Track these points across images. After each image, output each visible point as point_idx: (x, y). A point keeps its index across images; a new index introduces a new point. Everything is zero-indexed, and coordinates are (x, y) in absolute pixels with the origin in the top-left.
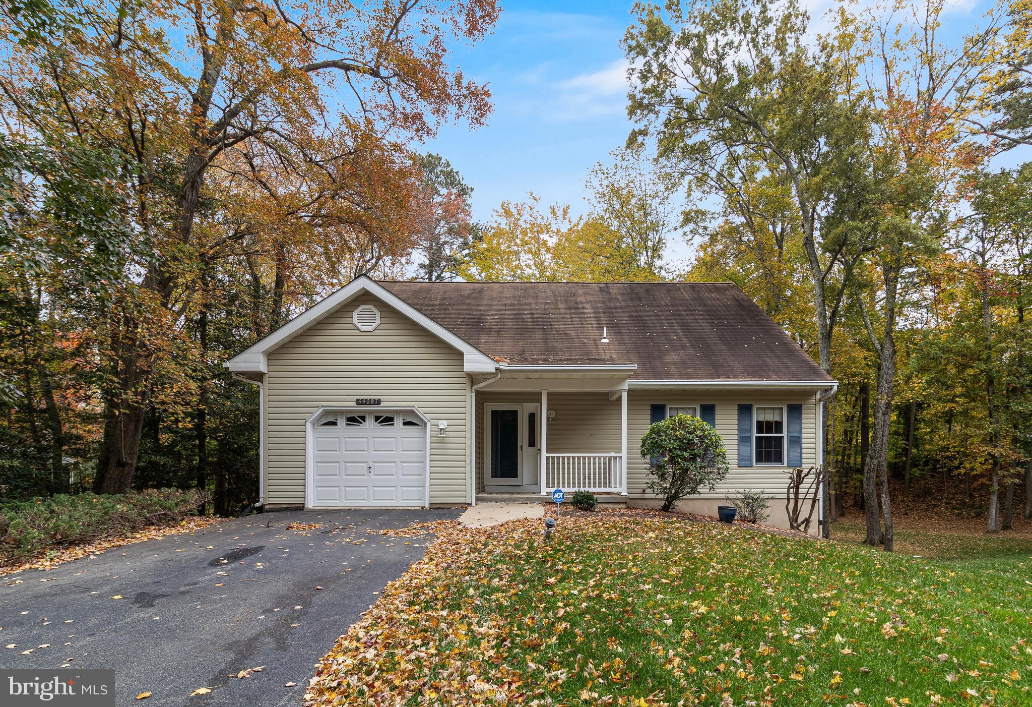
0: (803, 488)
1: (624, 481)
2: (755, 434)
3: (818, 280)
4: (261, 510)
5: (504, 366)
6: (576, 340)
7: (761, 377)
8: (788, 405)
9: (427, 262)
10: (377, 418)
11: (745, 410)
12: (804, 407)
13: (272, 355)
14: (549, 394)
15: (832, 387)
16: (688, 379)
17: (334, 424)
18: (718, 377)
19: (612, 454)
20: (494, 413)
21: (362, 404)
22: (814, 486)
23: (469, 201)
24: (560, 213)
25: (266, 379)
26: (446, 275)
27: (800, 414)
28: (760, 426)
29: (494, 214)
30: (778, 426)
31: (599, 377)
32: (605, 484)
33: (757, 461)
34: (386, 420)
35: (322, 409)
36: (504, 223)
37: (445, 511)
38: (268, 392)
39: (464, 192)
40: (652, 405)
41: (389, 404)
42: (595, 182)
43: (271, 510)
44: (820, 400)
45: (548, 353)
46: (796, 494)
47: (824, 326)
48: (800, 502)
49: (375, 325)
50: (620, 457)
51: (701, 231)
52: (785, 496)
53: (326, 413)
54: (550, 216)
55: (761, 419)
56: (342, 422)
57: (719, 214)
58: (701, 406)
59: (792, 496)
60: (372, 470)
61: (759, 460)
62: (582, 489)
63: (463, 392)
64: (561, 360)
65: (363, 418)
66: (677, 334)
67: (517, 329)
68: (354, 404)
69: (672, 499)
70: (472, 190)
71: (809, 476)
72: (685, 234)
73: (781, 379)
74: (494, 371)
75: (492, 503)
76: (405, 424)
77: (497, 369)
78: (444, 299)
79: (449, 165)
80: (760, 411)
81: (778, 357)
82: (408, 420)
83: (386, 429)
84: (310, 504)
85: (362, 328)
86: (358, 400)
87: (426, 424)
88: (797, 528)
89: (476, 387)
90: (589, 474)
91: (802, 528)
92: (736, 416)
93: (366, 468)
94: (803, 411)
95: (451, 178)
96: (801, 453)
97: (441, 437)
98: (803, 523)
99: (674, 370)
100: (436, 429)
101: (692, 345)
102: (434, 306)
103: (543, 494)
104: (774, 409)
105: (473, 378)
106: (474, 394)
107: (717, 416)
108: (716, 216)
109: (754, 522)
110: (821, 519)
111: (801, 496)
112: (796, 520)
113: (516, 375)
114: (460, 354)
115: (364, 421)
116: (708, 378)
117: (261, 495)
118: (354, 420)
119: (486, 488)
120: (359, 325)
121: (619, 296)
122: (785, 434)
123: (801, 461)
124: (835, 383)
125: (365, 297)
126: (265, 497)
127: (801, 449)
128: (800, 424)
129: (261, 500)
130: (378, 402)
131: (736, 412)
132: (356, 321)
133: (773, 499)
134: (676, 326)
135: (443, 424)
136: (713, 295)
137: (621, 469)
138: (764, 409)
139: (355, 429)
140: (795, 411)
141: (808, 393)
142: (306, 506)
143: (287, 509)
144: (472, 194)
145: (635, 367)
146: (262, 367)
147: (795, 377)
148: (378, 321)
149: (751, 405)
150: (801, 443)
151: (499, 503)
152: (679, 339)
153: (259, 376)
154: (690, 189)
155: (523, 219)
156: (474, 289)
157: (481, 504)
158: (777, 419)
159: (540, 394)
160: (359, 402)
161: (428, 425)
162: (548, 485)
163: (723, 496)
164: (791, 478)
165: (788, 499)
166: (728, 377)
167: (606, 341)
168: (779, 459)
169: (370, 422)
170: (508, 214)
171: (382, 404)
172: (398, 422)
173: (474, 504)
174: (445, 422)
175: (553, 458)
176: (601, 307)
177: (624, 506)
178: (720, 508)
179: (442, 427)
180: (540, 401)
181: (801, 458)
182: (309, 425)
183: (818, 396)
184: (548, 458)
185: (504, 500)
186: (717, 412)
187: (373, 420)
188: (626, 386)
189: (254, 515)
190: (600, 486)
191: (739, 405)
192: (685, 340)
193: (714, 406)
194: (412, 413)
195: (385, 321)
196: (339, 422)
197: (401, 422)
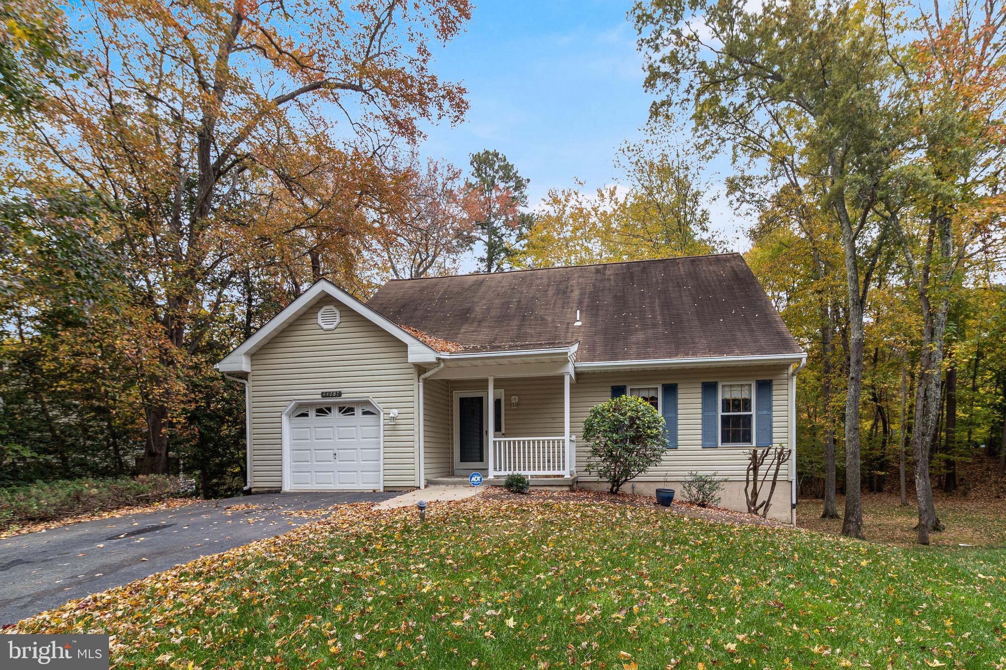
0: (762, 471)
1: (569, 464)
2: (720, 413)
3: (849, 240)
4: (249, 492)
5: (445, 356)
6: (550, 325)
7: (722, 353)
8: (757, 382)
9: (486, 256)
10: (340, 409)
11: (709, 389)
12: (774, 382)
13: (255, 355)
14: (496, 380)
15: (801, 359)
16: (644, 358)
17: (306, 415)
18: (676, 355)
20: (462, 400)
22: (774, 467)
23: (525, 193)
24: (607, 195)
25: (250, 378)
27: (770, 390)
28: (727, 405)
29: (543, 203)
30: (747, 403)
32: (559, 467)
33: (723, 441)
34: (347, 410)
35: (294, 403)
36: (552, 211)
38: (252, 389)
39: (519, 185)
40: (612, 387)
41: (347, 397)
42: (624, 161)
43: (257, 493)
44: (793, 375)
45: (520, 340)
46: (756, 475)
48: (759, 484)
49: (335, 323)
52: (744, 478)
53: (298, 406)
54: (598, 198)
55: (728, 396)
56: (312, 413)
57: (766, 177)
58: (664, 386)
59: (751, 478)
60: (337, 456)
61: (725, 440)
63: (411, 382)
64: (517, 346)
65: (329, 410)
66: (653, 312)
67: (499, 317)
68: (319, 397)
69: (616, 482)
70: (529, 180)
71: (769, 457)
72: (731, 203)
73: (743, 353)
74: (434, 360)
75: (443, 486)
76: (364, 413)
77: (438, 359)
78: (445, 292)
79: (505, 160)
80: (726, 389)
81: (751, 331)
82: (367, 410)
83: (349, 419)
84: (287, 487)
85: (325, 327)
86: (322, 393)
87: (379, 412)
88: (755, 512)
89: (423, 376)
90: (549, 457)
91: (761, 511)
92: (700, 395)
93: (332, 454)
94: (774, 388)
95: (507, 172)
96: (771, 432)
97: (393, 425)
98: (761, 506)
99: (634, 349)
100: (387, 417)
101: (664, 323)
103: (491, 477)
104: (742, 386)
105: (421, 368)
106: (421, 384)
107: (679, 396)
108: (763, 180)
109: (703, 505)
110: (794, 502)
111: (760, 478)
112: (754, 504)
113: (461, 363)
114: (406, 346)
115: (330, 412)
116: (664, 357)
117: (248, 480)
118: (322, 411)
119: (456, 472)
120: (322, 325)
121: (612, 277)
122: (753, 412)
124: (805, 355)
125: (325, 300)
126: (253, 481)
127: (771, 427)
129: (248, 484)
130: (339, 394)
131: (700, 390)
132: (320, 321)
133: (726, 481)
134: (656, 304)
135: (394, 413)
136: (711, 268)
137: (570, 451)
138: (731, 386)
139: (323, 419)
140: (765, 387)
141: (780, 367)
142: (283, 489)
143: (269, 492)
144: (529, 185)
145: (568, 349)
146: (244, 365)
148: (338, 320)
149: (716, 383)
150: (771, 422)
152: (654, 318)
153: (244, 375)
154: (735, 156)
155: (570, 204)
156: (477, 281)
157: (432, 487)
158: (745, 395)
159: (487, 381)
160: (325, 395)
161: (382, 414)
162: (495, 469)
163: (662, 479)
164: (750, 459)
165: (748, 481)
166: (687, 354)
167: (579, 323)
168: (747, 439)
169: (335, 412)
170: (556, 201)
171: (343, 396)
172: (358, 412)
173: (422, 487)
174: (396, 411)
175: (500, 442)
176: (589, 288)
177: (567, 489)
178: (658, 491)
179: (392, 415)
180: (486, 387)
182: (284, 417)
183: (791, 370)
184: (495, 442)
185: (455, 484)
186: (679, 391)
187: (337, 410)
188: (568, 369)
189: (241, 498)
190: (539, 470)
191: (703, 383)
192: (659, 317)
193: (676, 385)
194: (368, 403)
195: (344, 319)
196: (309, 413)
197: (360, 412)
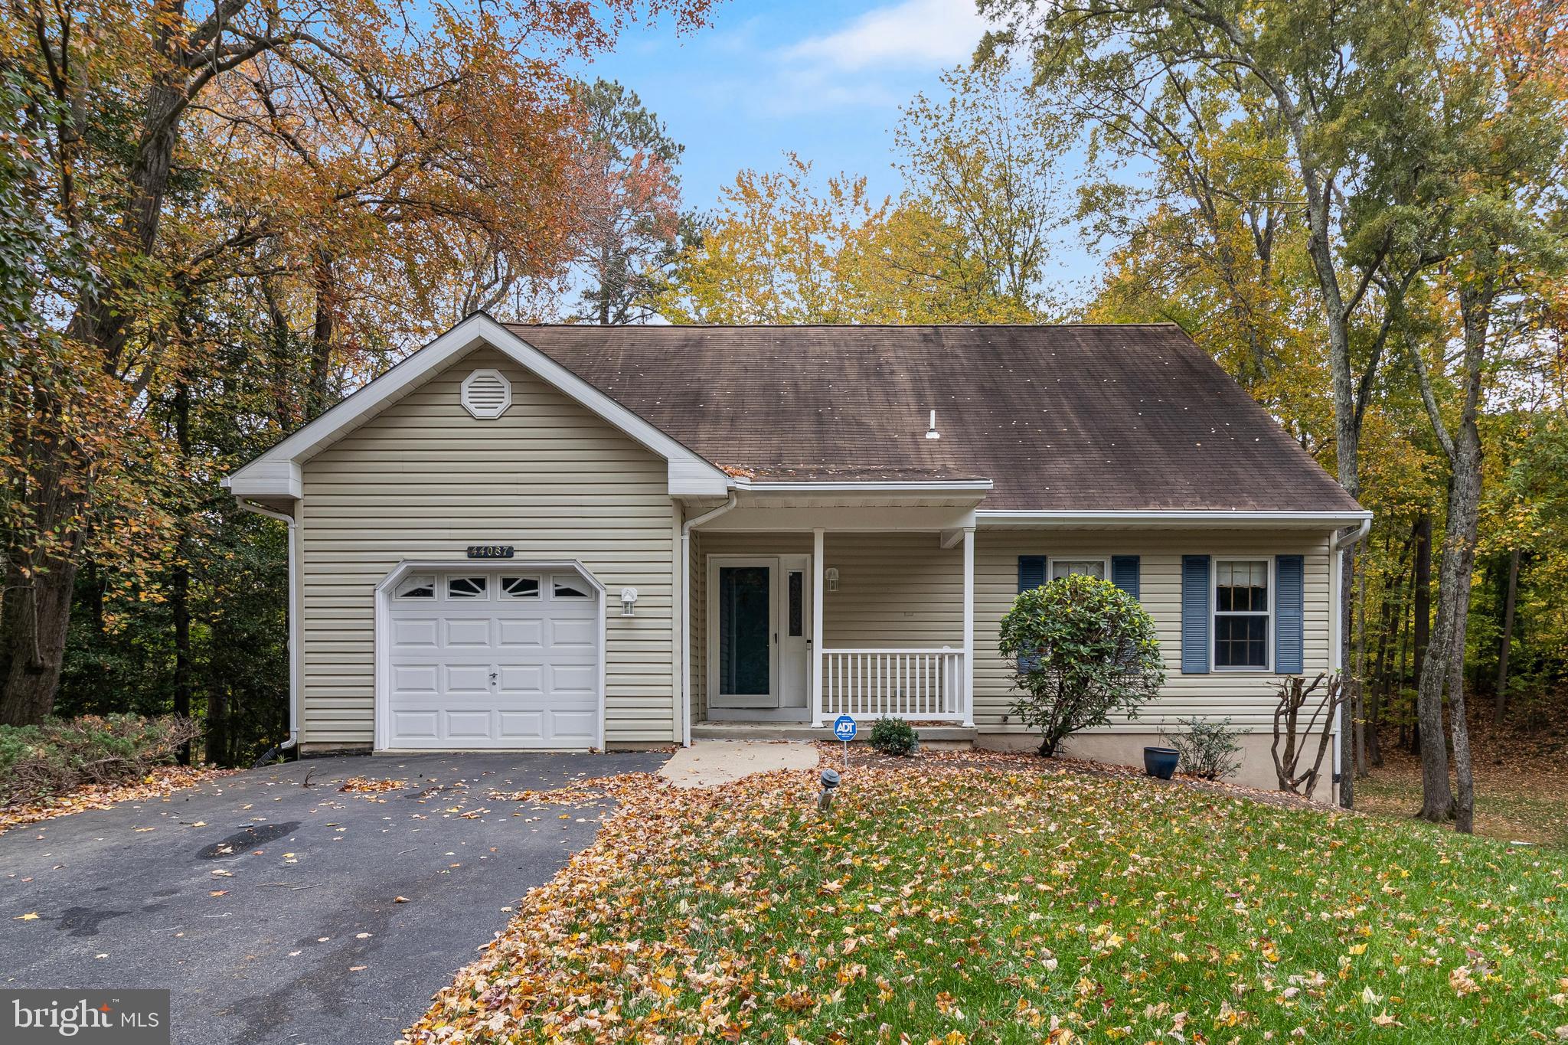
0: (1304, 715)
1: (969, 700)
2: (1214, 612)
3: (1337, 318)
4: (292, 754)
5: (743, 484)
6: (879, 435)
7: (1227, 505)
8: (1278, 557)
9: (598, 287)
10: (506, 583)
11: (1195, 567)
12: (1307, 560)
13: (310, 464)
14: (828, 537)
15: (1361, 521)
16: (1089, 507)
17: (427, 593)
18: (1146, 504)
19: (946, 650)
20: (726, 573)
21: (479, 556)
22: (1325, 709)
23: (676, 171)
24: (848, 193)
25: (300, 510)
26: (634, 311)
27: (1300, 574)
28: (1225, 597)
29: (724, 195)
30: (1258, 596)
31: (920, 504)
32: (932, 705)
33: (1217, 663)
34: (524, 585)
35: (404, 566)
36: (740, 211)
37: (633, 756)
38: (304, 534)
39: (665, 153)
40: (1020, 558)
41: (526, 557)
42: (915, 134)
43: (312, 756)
44: (1338, 548)
45: (824, 461)
46: (1292, 724)
47: (1347, 406)
48: (1298, 740)
49: (501, 407)
50: (961, 656)
51: (1114, 226)
52: (1270, 729)
53: (412, 573)
54: (829, 198)
55: (1226, 582)
56: (442, 590)
57: (1149, 193)
58: (1114, 558)
59: (1283, 729)
60: (497, 680)
61: (1221, 660)
62: (889, 716)
63: (666, 533)
64: (850, 472)
65: (481, 583)
66: (1068, 423)
67: (768, 414)
68: (464, 556)
69: (1057, 734)
70: (682, 148)
71: (1316, 691)
72: (1084, 231)
73: (1263, 507)
74: (725, 493)
75: (722, 742)
76: (560, 593)
77: (729, 490)
78: (630, 357)
79: (638, 103)
80: (1223, 569)
81: (1259, 466)
82: (564, 586)
83: (523, 604)
84: (384, 744)
85: (478, 413)
86: (470, 549)
87: (597, 593)
88: (1293, 788)
89: (691, 523)
90: (903, 687)
91: (1302, 788)
92: (1179, 579)
93: (487, 677)
94: (1306, 568)
95: (641, 127)
96: (1301, 648)
97: (626, 618)
98: (1303, 778)
99: (1063, 492)
100: (614, 601)
101: (1096, 443)
102: (612, 370)
103: (817, 724)
104: (1250, 563)
105: (685, 507)
106: (687, 538)
107: (1143, 578)
108: (1143, 197)
109: (1210, 778)
110: (1338, 771)
111: (1300, 729)
112: (1291, 774)
113: (767, 501)
114: (663, 462)
115: (483, 588)
116: (1127, 507)
117: (293, 727)
118: (464, 586)
119: (711, 714)
120: (472, 407)
121: (959, 351)
122: (1271, 611)
123: (1301, 663)
124: (1368, 515)
125: (482, 355)
126: (301, 731)
127: (1301, 639)
128: (1300, 592)
129: (294, 736)
130: (509, 553)
131: (1179, 570)
132: (466, 400)
133: (1246, 734)
134: (1067, 409)
135: (630, 594)
136: (1137, 348)
137: (962, 679)
138: (1232, 563)
139: (467, 604)
140: (1291, 567)
141: (1316, 534)
142: (376, 747)
143: (342, 753)
144: (682, 157)
145: (988, 485)
146: (291, 484)
147: (1289, 503)
148: (507, 401)
149: (1208, 558)
150: (1301, 630)
151: (735, 742)
152: (1073, 432)
153: (286, 505)
154: (1094, 146)
155: (778, 204)
156: (687, 339)
157: (701, 744)
158: (1256, 582)
159: (810, 537)
160: (474, 553)
161: (603, 595)
162: (825, 706)
163: (1152, 729)
164: (1281, 695)
165: (1277, 734)
166: (1165, 504)
167: (935, 436)
168: (1258, 658)
169: (494, 590)
170: (749, 194)
171: (517, 556)
172: (546, 589)
173: (687, 743)
174: (634, 590)
175: (835, 657)
176: (925, 371)
177: (967, 747)
178: (1149, 752)
179: (627, 598)
180: (810, 550)
181: (1301, 658)
182: (380, 596)
183: (1335, 539)
184: (825, 657)
185: (744, 736)
186: (1143, 569)
187: (499, 585)
188: (971, 520)
189: (281, 763)
190: (923, 711)
191: (1184, 557)
192: (1083, 434)
193: (1138, 558)
194: (572, 573)
195: (520, 399)
196: (435, 590)
197: (551, 590)
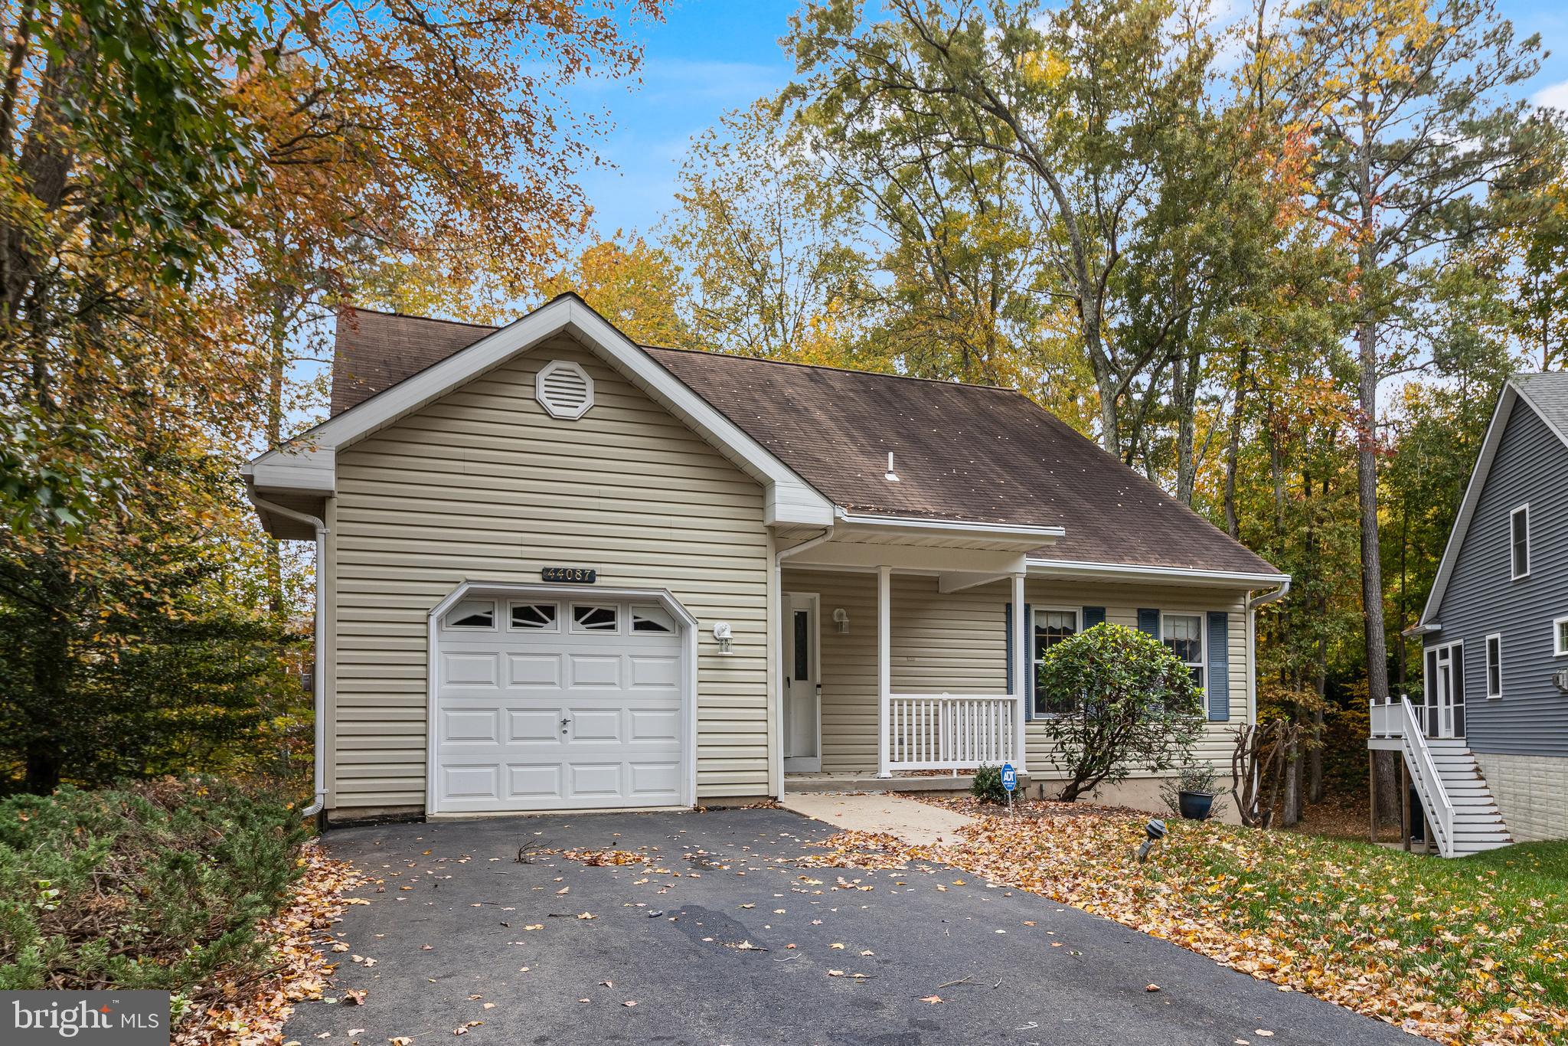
1: (1022, 747)
3: (1109, 399)
4: (320, 823)
5: (845, 515)
6: (842, 473)
7: (1183, 562)
8: (1211, 613)
10: (579, 613)
11: (1147, 618)
12: (1231, 617)
13: (347, 455)
14: (895, 579)
15: (1282, 584)
17: (486, 621)
18: (1122, 559)
21: (556, 580)
25: (332, 511)
27: (1225, 629)
30: (1195, 649)
34: (599, 617)
35: (465, 588)
37: (724, 816)
38: (336, 541)
41: (610, 583)
43: (344, 825)
44: (1252, 607)
49: (583, 408)
50: (1013, 702)
53: (469, 598)
55: (1170, 635)
56: (503, 619)
58: (1085, 609)
60: (569, 728)
63: (760, 564)
65: (550, 612)
68: (538, 578)
74: (830, 523)
76: (638, 626)
77: (835, 521)
80: (1169, 622)
82: (645, 618)
83: (597, 638)
84: (439, 807)
85: (557, 411)
86: (546, 570)
87: (686, 627)
89: (785, 554)
93: (557, 722)
94: (1230, 624)
96: (1227, 697)
97: (720, 656)
100: (709, 639)
101: (1038, 497)
103: (885, 774)
104: (1189, 619)
106: (780, 570)
114: (757, 485)
115: (552, 617)
117: (319, 788)
118: (528, 614)
120: (549, 403)
122: (1204, 663)
123: (1227, 711)
124: (1287, 578)
125: (558, 343)
126: (328, 792)
127: (1227, 689)
128: (1225, 646)
129: (319, 800)
130: (589, 577)
131: (1136, 622)
132: (542, 395)
135: (722, 629)
137: (1016, 726)
138: (1174, 618)
139: (531, 636)
140: (1220, 623)
141: (1236, 593)
142: (429, 812)
143: (383, 820)
145: (1060, 531)
148: (590, 400)
149: (1157, 612)
150: (1227, 681)
151: (811, 795)
152: (1011, 485)
158: (1193, 636)
159: (879, 578)
160: (550, 576)
161: (692, 631)
162: (892, 758)
164: (1237, 740)
166: (1135, 559)
169: (565, 619)
171: (599, 581)
172: (624, 622)
173: (781, 797)
175: (901, 703)
179: (725, 635)
181: (1227, 707)
182: (433, 621)
183: (1250, 599)
187: (571, 615)
188: (1024, 565)
191: (1139, 610)
192: (1020, 487)
193: (1104, 609)
194: (657, 603)
195: (605, 400)
196: (496, 618)
197: (631, 622)
